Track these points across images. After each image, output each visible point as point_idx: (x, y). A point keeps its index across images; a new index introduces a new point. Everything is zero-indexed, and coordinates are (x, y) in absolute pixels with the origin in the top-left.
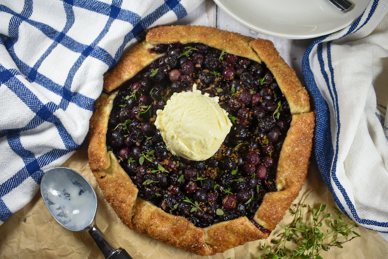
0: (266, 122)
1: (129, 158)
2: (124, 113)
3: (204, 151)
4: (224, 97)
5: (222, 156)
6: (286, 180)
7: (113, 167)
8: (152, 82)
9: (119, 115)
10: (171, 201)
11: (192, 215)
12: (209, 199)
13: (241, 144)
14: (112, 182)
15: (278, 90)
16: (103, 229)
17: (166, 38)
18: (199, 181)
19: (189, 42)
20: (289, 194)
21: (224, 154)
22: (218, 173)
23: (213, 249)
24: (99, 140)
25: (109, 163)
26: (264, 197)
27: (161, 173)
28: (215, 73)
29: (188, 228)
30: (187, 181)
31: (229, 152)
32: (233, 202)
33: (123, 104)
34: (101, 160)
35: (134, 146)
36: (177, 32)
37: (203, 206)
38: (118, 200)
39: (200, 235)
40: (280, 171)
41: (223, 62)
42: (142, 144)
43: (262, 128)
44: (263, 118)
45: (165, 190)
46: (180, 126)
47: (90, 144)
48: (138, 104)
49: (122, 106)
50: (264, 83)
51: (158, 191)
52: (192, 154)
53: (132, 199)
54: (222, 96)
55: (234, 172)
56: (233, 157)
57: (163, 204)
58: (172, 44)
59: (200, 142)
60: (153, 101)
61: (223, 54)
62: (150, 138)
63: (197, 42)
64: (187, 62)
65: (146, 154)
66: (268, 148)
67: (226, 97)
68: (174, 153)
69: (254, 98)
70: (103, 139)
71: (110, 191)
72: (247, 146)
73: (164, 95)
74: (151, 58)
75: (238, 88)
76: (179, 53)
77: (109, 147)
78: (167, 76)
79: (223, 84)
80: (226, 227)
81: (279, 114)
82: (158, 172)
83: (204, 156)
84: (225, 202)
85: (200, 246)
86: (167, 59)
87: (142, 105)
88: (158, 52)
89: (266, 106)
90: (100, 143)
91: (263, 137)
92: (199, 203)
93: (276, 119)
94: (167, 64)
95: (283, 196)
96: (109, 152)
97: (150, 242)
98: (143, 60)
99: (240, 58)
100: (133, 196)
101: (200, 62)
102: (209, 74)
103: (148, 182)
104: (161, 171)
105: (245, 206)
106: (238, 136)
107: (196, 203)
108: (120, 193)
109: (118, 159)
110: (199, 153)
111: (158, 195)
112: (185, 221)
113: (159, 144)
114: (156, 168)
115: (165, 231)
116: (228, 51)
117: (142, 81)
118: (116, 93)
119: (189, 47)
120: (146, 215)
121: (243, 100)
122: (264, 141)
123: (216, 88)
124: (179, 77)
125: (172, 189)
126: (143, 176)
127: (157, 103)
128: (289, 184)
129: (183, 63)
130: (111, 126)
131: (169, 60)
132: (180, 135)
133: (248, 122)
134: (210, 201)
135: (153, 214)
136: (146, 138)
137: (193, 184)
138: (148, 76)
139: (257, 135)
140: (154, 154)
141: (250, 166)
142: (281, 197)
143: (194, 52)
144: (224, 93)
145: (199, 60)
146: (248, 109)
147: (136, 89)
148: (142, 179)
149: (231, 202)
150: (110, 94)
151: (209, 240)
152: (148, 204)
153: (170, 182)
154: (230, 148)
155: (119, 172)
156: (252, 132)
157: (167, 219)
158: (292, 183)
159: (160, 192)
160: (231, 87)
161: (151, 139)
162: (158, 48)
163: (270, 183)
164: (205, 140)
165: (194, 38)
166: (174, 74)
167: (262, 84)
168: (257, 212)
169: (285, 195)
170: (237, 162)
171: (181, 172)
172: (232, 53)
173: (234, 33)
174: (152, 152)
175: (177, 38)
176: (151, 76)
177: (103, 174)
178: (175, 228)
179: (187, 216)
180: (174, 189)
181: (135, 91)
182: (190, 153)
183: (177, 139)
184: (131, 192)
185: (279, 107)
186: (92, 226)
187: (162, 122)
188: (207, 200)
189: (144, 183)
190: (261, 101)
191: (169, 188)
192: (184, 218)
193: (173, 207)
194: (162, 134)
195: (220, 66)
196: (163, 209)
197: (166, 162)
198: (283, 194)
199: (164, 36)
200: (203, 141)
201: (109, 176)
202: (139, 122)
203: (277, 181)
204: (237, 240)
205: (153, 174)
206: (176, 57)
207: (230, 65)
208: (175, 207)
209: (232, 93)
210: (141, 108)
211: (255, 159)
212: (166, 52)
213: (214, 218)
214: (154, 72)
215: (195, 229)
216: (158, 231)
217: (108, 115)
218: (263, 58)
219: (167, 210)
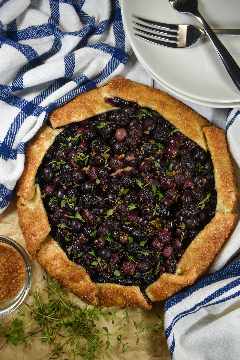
1: (52, 196)
2: (62, 153)
4: (160, 172)
7: (35, 200)
8: (98, 134)
9: (56, 153)
11: (91, 267)
12: (112, 260)
13: (158, 220)
14: (30, 213)
15: (212, 182)
17: (126, 95)
18: (108, 241)
19: (146, 106)
23: (100, 302)
25: (32, 196)
26: (161, 276)
28: (160, 145)
29: (83, 278)
30: (97, 236)
32: (132, 270)
33: (64, 143)
34: (26, 190)
35: (61, 187)
36: (139, 92)
37: (104, 263)
38: (29, 231)
39: (92, 290)
40: (184, 258)
41: (171, 137)
42: (69, 189)
45: (76, 237)
48: (78, 149)
51: (69, 235)
53: (43, 235)
55: (143, 243)
57: (69, 249)
58: (130, 102)
60: (92, 152)
61: (175, 130)
62: (78, 185)
63: (154, 109)
64: (137, 125)
69: (187, 182)
70: (34, 172)
71: (26, 221)
74: (105, 108)
75: (176, 168)
76: (135, 113)
77: (38, 180)
78: (114, 132)
79: (163, 158)
80: (118, 290)
81: (203, 206)
82: (74, 218)
86: (120, 115)
87: (81, 152)
88: (113, 104)
92: (101, 259)
93: (200, 208)
94: (118, 120)
95: (179, 281)
96: (36, 184)
98: (96, 107)
99: (188, 139)
100: (44, 233)
101: (149, 129)
104: (77, 219)
105: (142, 276)
106: (157, 214)
107: (99, 258)
108: (33, 226)
109: (42, 194)
111: (67, 239)
112: (84, 272)
114: (74, 214)
115: (62, 274)
116: (180, 130)
118: (61, 130)
119: (145, 111)
120: (51, 254)
121: (176, 181)
122: (181, 225)
123: (155, 161)
124: (125, 138)
125: (82, 239)
126: (60, 218)
127: (95, 156)
129: (133, 125)
130: (46, 160)
131: (121, 118)
133: (172, 203)
135: (57, 255)
136: (73, 185)
137: (103, 241)
138: (96, 126)
141: (160, 244)
142: (177, 281)
143: (148, 116)
144: (160, 169)
145: (149, 127)
146: (177, 191)
147: (80, 133)
148: (58, 220)
150: (54, 129)
151: (99, 294)
152: (55, 243)
153: (81, 230)
155: (39, 206)
157: (68, 265)
159: (70, 237)
160: (169, 165)
161: (79, 187)
163: (172, 264)
165: (152, 104)
166: (120, 134)
167: (199, 170)
168: (150, 286)
170: (148, 235)
171: (95, 227)
172: (183, 133)
175: (137, 98)
176: (98, 127)
177: (24, 203)
178: (72, 275)
179: (86, 267)
180: (84, 239)
181: (78, 135)
184: (43, 230)
185: (207, 198)
189: (59, 225)
190: (192, 187)
191: (79, 236)
192: (83, 269)
193: (77, 255)
195: (167, 140)
196: (67, 254)
199: (125, 91)
201: (28, 206)
202: (73, 166)
203: (179, 265)
204: (123, 303)
205: (69, 218)
206: (129, 116)
207: (177, 142)
208: (79, 255)
209: (169, 171)
210: (78, 154)
212: (121, 107)
213: (111, 277)
214: (102, 125)
215: (89, 283)
216: (56, 273)
217: (46, 150)
218: (211, 149)
219: (70, 257)
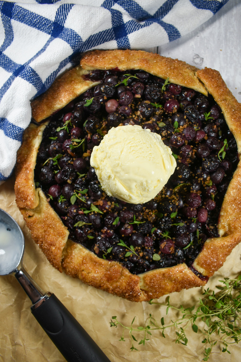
0: (212, 162)
1: (59, 196)
2: (55, 147)
3: (145, 193)
4: (167, 132)
5: (162, 197)
6: (229, 225)
7: (41, 206)
8: (87, 113)
9: (49, 149)
10: (104, 245)
11: (126, 260)
12: (146, 244)
13: (181, 185)
14: (40, 222)
15: (224, 127)
16: (31, 269)
17: (103, 63)
18: (136, 224)
19: (129, 69)
20: (233, 240)
21: (163, 196)
22: (156, 216)
23: (148, 295)
24: (26, 176)
25: (37, 202)
26: (205, 244)
27: (95, 214)
28: (156, 105)
29: (122, 274)
30: (122, 223)
31: (168, 194)
32: (172, 248)
33: (54, 136)
34: (29, 198)
35: (65, 183)
36: (116, 57)
37: (139, 251)
38: (46, 242)
39: (136, 283)
40: (223, 216)
41: (165, 93)
42: (74, 181)
43: (207, 168)
44: (208, 157)
45: (98, 232)
46: (118, 164)
47: (17, 180)
48: (70, 137)
49: (52, 138)
50: (210, 118)
51: (91, 233)
52: (131, 197)
53: (63, 241)
54: (164, 132)
55: (173, 215)
56: (173, 199)
57: (96, 248)
58: (109, 70)
59: (142, 184)
60: (87, 134)
61: (166, 83)
62: (83, 175)
63: (138, 69)
64: (126, 91)
65: (78, 193)
66: (212, 191)
67: (169, 132)
68: (109, 194)
69: (198, 134)
70: (31, 175)
71: (38, 232)
72: (189, 188)
73: (99, 128)
74: (85, 85)
75: (182, 123)
76: (117, 80)
77: (38, 184)
78: (103, 107)
79: (164, 117)
80: (164, 274)
81: (225, 153)
82: (91, 213)
83: (144, 199)
84: (163, 247)
85: (135, 295)
86: (104, 87)
87: (75, 138)
88: (93, 79)
89: (212, 144)
90: (27, 180)
91: (207, 178)
92: (134, 247)
93: (221, 158)
94: (104, 93)
95: (226, 243)
96: (37, 189)
97: (81, 284)
98: (76, 87)
99: (184, 89)
100: (63, 238)
101: (140, 92)
102: (150, 106)
103: (80, 224)
104: (94, 212)
105: (184, 251)
106: (180, 176)
107: (132, 247)
108: (49, 235)
109: (47, 197)
110: (139, 196)
111: (91, 237)
112: (120, 267)
113: (92, 183)
114: (89, 208)
115: (97, 277)
116: (173, 81)
117: (75, 111)
118: (47, 124)
119: (128, 75)
120: (78, 259)
121: (187, 136)
122: (208, 182)
123: (158, 122)
124: (117, 109)
125: (106, 232)
126: (75, 216)
127: (91, 137)
128: (232, 230)
129: (122, 92)
130: (40, 160)
131: (105, 89)
132: (118, 175)
133: (190, 161)
134: (147, 246)
135: (84, 258)
136: (78, 176)
137: (129, 227)
138: (82, 106)
139: (200, 176)
140: (88, 193)
141: (192, 209)
142: (224, 244)
143: (134, 80)
144: (167, 128)
145: (139, 89)
146: (192, 146)
147: (68, 120)
148: (74, 220)
149: (170, 248)
150: (39, 124)
151: (145, 287)
152: (79, 246)
153: (103, 224)
154: (171, 190)
155: (49, 211)
156: (195, 172)
157: (100, 264)
158: (235, 228)
159: (92, 234)
160: (173, 121)
161: (84, 177)
162: (93, 74)
163: (212, 227)
164: (147, 182)
165: (134, 64)
166: (111, 105)
167: (206, 119)
168: (196, 259)
169: (227, 241)
170: (177, 204)
171: (116, 214)
172: (177, 83)
173: (178, 61)
174: (85, 191)
175: (115, 64)
176: (85, 105)
177: (31, 213)
178: (109, 274)
179: (121, 261)
180: (109, 231)
181: (67, 122)
182: (129, 196)
183: (114, 179)
184: (61, 235)
185: (225, 145)
186: (19, 269)
187: (97, 159)
188: (144, 244)
189: (76, 225)
190: (206, 138)
191: (102, 230)
192: (118, 263)
193: (106, 251)
194: (97, 172)
195: (162, 98)
196: (95, 253)
197: (101, 202)
198: (226, 241)
199: (101, 60)
200: (145, 183)
201: (37, 216)
202: (71, 157)
203: (220, 226)
204: (173, 287)
205: (85, 215)
206: (114, 85)
207: (173, 96)
208: (109, 251)
209: (175, 128)
210: (73, 142)
211: (197, 202)
212: (102, 79)
213: (151, 263)
214: (89, 102)
215: (130, 276)
216: (90, 278)
217: (37, 149)
218: (211, 90)
219: (100, 255)
